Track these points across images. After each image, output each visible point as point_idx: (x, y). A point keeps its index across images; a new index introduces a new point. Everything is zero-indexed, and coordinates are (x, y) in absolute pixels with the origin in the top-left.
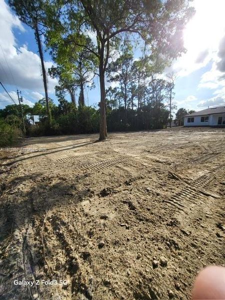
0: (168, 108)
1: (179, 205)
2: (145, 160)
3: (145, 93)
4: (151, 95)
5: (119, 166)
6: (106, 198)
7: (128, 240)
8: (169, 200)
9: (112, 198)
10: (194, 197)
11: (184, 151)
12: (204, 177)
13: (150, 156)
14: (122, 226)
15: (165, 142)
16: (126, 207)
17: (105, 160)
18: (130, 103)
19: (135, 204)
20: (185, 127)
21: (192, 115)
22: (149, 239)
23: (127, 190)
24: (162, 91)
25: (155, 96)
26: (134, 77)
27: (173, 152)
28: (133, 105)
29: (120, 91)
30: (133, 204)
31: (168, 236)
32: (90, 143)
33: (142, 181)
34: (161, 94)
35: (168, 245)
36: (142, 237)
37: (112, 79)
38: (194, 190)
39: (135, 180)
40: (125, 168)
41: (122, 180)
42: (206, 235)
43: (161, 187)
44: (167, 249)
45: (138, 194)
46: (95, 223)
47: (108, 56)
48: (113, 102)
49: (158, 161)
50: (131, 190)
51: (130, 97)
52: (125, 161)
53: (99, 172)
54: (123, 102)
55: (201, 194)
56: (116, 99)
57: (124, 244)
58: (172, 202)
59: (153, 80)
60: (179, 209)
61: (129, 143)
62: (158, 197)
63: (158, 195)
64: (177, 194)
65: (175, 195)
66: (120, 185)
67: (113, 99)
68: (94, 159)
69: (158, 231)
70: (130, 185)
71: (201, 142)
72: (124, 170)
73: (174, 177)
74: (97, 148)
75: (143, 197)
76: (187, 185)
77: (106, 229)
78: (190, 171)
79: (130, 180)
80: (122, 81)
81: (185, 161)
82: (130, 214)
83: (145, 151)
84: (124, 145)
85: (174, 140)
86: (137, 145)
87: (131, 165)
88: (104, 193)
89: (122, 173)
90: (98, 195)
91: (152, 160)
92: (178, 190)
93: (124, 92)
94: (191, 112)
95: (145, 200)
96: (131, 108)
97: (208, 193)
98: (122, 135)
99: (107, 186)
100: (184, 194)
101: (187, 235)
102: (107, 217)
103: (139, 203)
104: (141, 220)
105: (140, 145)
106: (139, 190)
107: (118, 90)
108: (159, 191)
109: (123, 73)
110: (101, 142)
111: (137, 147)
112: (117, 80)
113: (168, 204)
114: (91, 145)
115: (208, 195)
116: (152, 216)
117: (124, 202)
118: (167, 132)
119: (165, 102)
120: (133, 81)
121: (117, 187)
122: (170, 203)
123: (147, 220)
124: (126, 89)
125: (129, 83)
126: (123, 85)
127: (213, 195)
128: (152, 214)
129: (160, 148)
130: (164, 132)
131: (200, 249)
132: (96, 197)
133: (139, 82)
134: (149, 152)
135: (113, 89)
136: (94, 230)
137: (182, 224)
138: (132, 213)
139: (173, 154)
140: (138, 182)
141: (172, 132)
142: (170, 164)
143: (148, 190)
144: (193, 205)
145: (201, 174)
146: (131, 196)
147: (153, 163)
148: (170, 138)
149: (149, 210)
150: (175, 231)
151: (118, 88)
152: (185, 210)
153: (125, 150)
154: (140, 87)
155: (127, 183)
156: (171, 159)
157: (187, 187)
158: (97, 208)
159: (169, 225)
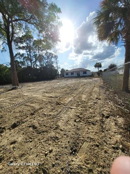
0: (56, 68)
1: (60, 117)
2: (44, 98)
3: (43, 59)
4: (47, 60)
5: (27, 104)
6: (16, 129)
7: (31, 149)
8: (56, 116)
9: (21, 127)
10: (67, 111)
11: (64, 90)
12: (71, 101)
13: (47, 95)
14: (27, 142)
15: (55, 86)
16: (31, 129)
17: (16, 102)
18: (34, 64)
19: (37, 125)
20: (65, 77)
21: (67, 72)
22: (44, 142)
23: (32, 118)
24: (52, 59)
25: (49, 61)
26: (35, 49)
27: (59, 91)
28: (36, 65)
29: (27, 56)
30: (36, 125)
31: (54, 135)
32: (3, 92)
33: (41, 110)
34: (52, 61)
35: (54, 140)
36: (40, 142)
37: (20, 48)
38: (67, 108)
39: (37, 111)
40: (32, 105)
41: (29, 113)
42: (70, 127)
43: (52, 111)
44: (53, 142)
45: (39, 119)
46: (5, 150)
47: (13, 33)
48: (23, 63)
49: (51, 97)
50: (35, 118)
51: (34, 60)
52: (32, 100)
53: (11, 112)
54: (30, 63)
55: (70, 109)
56: (24, 60)
57: (28, 153)
58: (57, 117)
59: (47, 53)
60: (60, 119)
61: (35, 88)
62: (50, 116)
63: (50, 115)
64: (59, 112)
65: (58, 112)
66: (27, 117)
67: (22, 61)
68: (7, 103)
69: (49, 135)
70: (34, 115)
71: (71, 84)
72: (30, 106)
73: (59, 104)
74: (10, 95)
75: (42, 119)
76: (64, 106)
77: (15, 150)
78: (66, 99)
79: (34, 111)
80: (27, 50)
81: (64, 94)
82: (33, 132)
83: (45, 92)
84: (32, 90)
85: (60, 85)
86: (40, 89)
87: (36, 102)
88: (14, 126)
89: (29, 108)
90: (9, 129)
91: (48, 97)
92: (60, 110)
93: (30, 57)
94: (67, 70)
95: (43, 121)
96: (36, 67)
97: (72, 107)
98: (30, 84)
99: (17, 120)
100: (63, 111)
101: (63, 130)
102: (16, 141)
103: (39, 124)
104: (40, 133)
105: (42, 89)
106: (40, 116)
107: (25, 55)
108: (51, 113)
109: (27, 45)
110: (14, 90)
111: (40, 91)
112: (24, 49)
113: (55, 119)
114: (4, 93)
115: (72, 108)
116: (46, 128)
117: (30, 127)
118: (57, 81)
119: (55, 65)
120: (35, 51)
121: (25, 118)
122: (55, 118)
123: (43, 132)
124: (31, 55)
125: (33, 52)
126: (28, 53)
127: (74, 108)
128: (46, 127)
129: (53, 90)
130: (56, 81)
131: (67, 135)
132: (8, 131)
133: (39, 52)
134: (47, 92)
135: (21, 54)
136: (5, 155)
137: (61, 126)
138: (35, 131)
139: (59, 92)
140: (39, 111)
141: (59, 80)
142: (57, 97)
143: (45, 115)
144: (66, 115)
145: (70, 99)
146: (35, 121)
147: (49, 98)
148: (58, 84)
149: (44, 125)
150: (57, 131)
151: (25, 54)
152: (62, 119)
153: (32, 93)
154: (40, 55)
155: (32, 114)
156: (58, 95)
157: (64, 107)
158: (7, 139)
159: (55, 129)
